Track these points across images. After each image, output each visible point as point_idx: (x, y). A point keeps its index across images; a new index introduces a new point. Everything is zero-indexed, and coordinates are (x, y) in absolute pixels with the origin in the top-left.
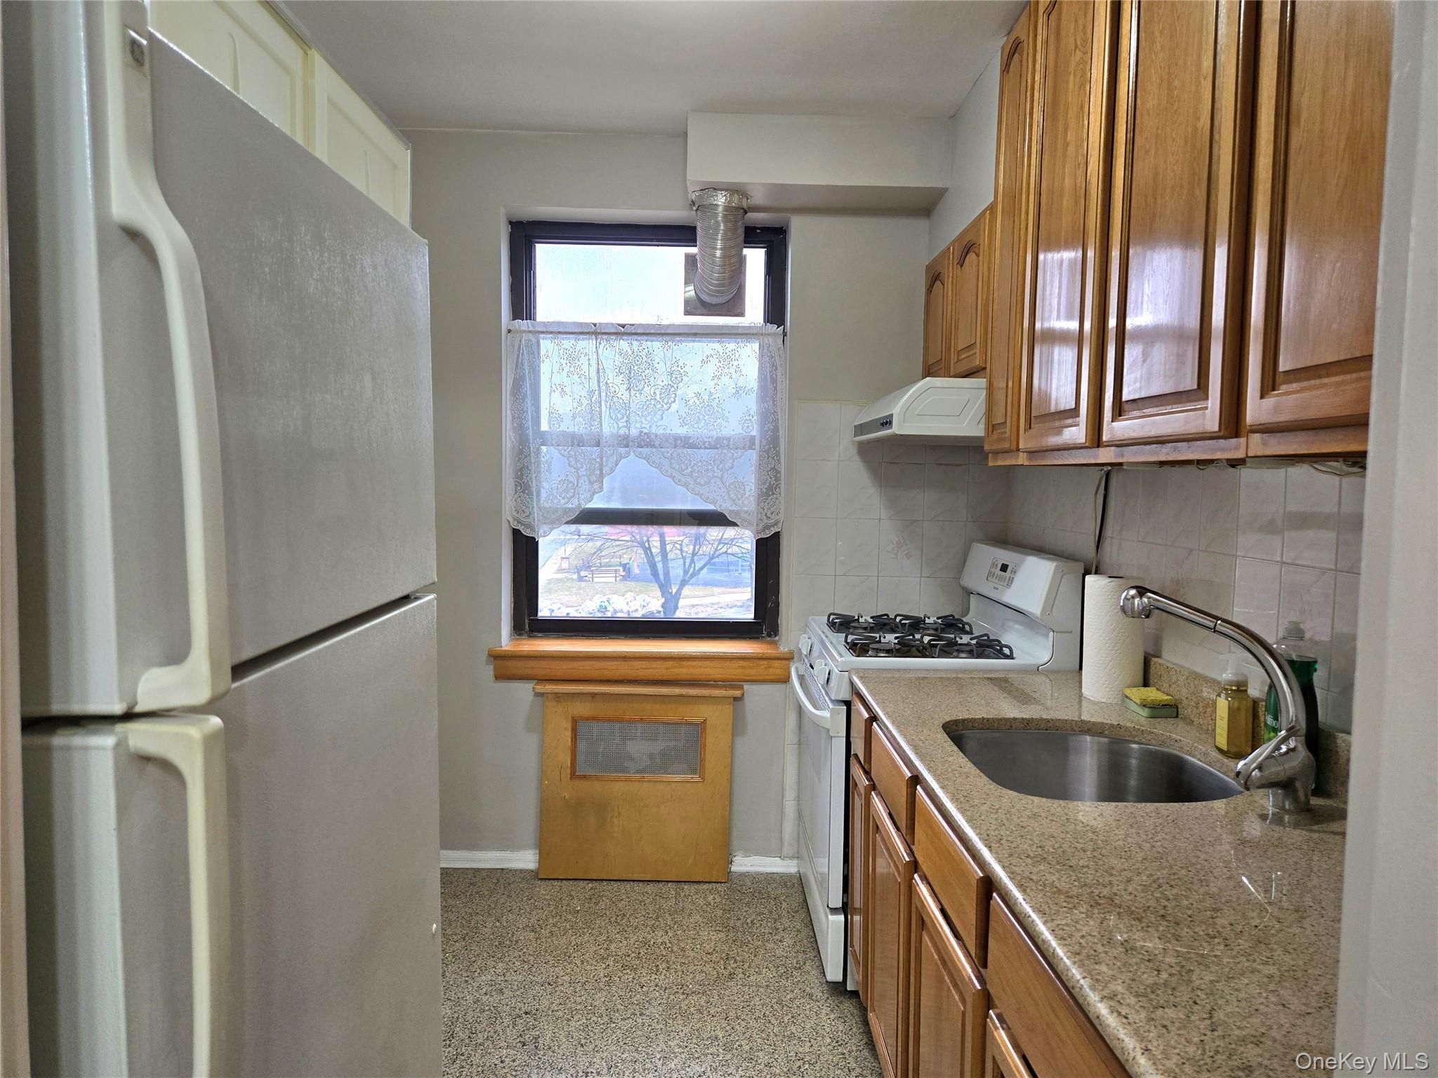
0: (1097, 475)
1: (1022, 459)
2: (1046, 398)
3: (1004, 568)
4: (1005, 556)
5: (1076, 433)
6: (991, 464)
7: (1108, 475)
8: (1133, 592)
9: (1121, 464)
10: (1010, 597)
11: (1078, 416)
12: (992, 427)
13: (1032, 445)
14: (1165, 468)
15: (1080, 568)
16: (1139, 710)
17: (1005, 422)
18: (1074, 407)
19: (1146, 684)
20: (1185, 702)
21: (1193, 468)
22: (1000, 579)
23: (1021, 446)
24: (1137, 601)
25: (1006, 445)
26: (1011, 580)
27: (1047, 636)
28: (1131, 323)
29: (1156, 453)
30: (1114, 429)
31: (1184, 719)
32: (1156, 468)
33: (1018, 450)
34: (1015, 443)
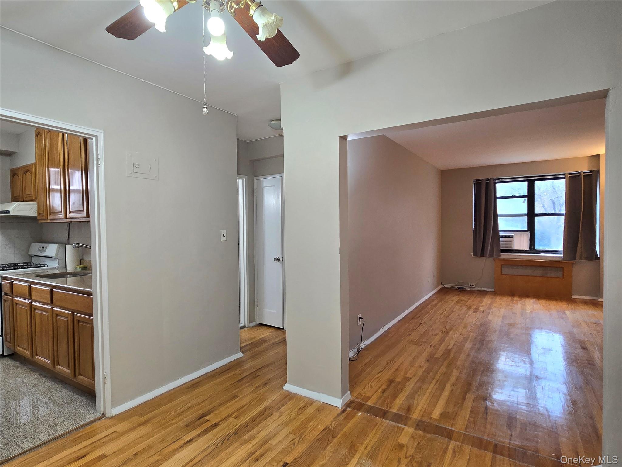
0: (66, 224)
1: (48, 221)
2: (54, 208)
3: (43, 247)
4: (43, 245)
5: (62, 215)
6: (39, 222)
7: (69, 224)
8: (75, 244)
9: (72, 222)
10: (46, 254)
11: (62, 213)
12: (39, 213)
13: (52, 218)
14: (81, 223)
15: (64, 244)
16: (79, 269)
17: (43, 213)
18: (61, 211)
19: (81, 265)
20: (88, 266)
21: (86, 222)
22: (42, 250)
23: (48, 218)
24: (76, 245)
25: (44, 218)
26: (45, 250)
27: (57, 261)
28: (71, 188)
29: (78, 220)
30: (69, 215)
31: (88, 269)
32: (79, 222)
33: (47, 219)
34: (46, 217)
